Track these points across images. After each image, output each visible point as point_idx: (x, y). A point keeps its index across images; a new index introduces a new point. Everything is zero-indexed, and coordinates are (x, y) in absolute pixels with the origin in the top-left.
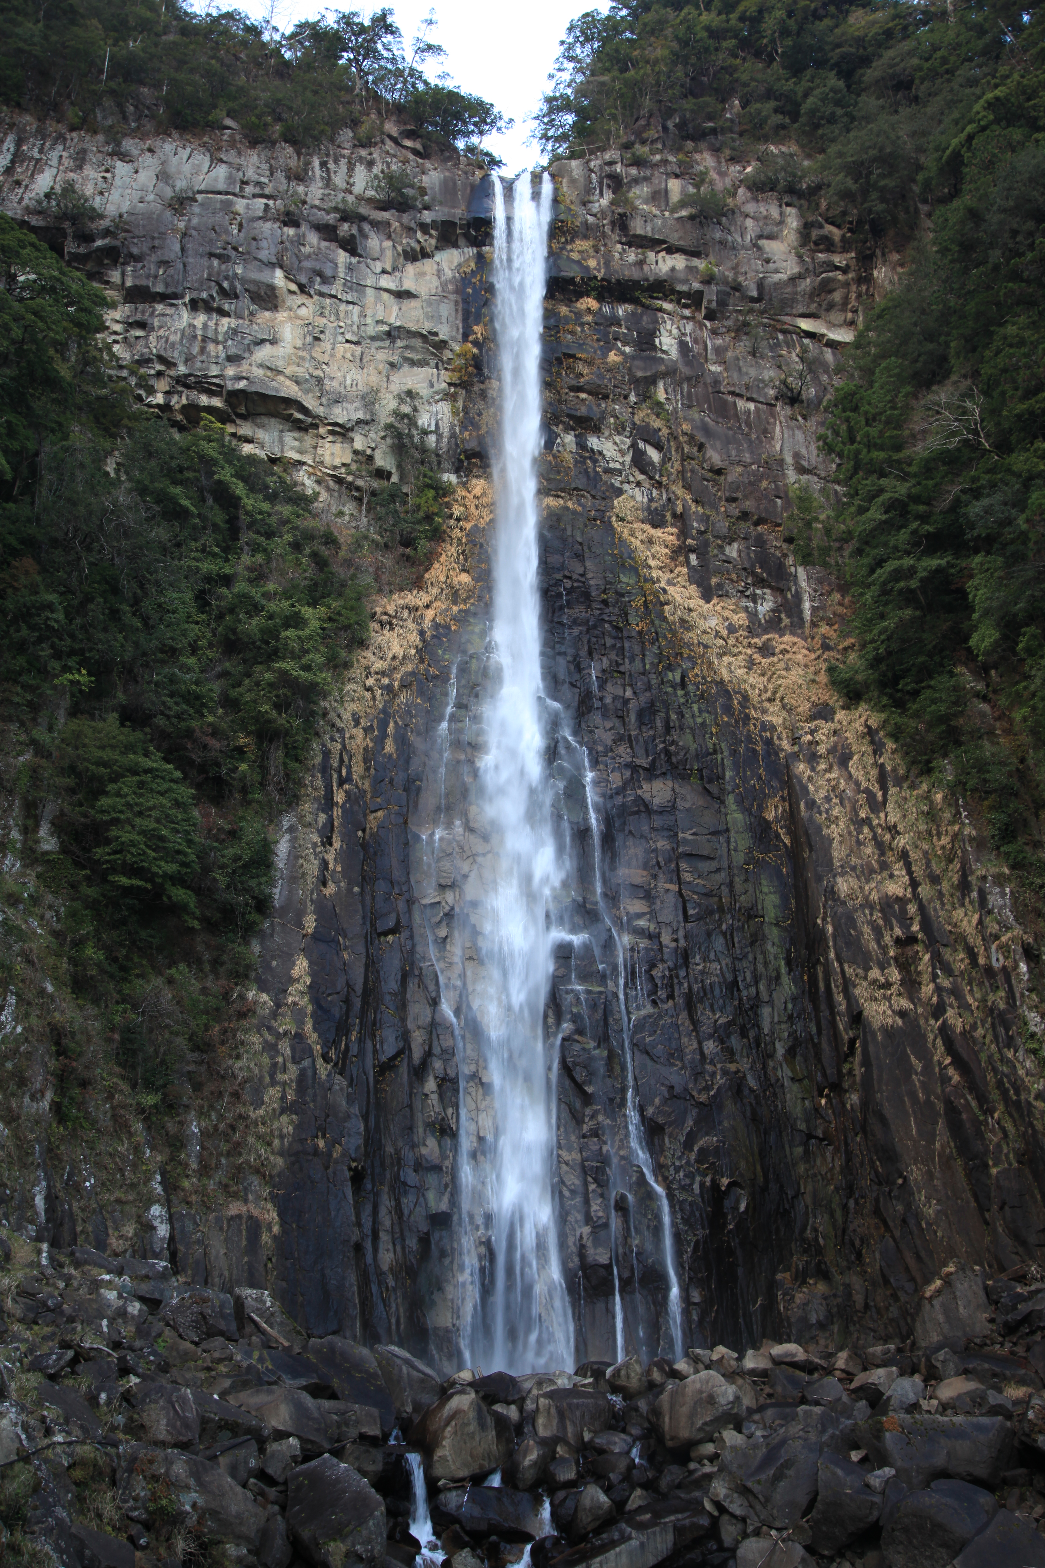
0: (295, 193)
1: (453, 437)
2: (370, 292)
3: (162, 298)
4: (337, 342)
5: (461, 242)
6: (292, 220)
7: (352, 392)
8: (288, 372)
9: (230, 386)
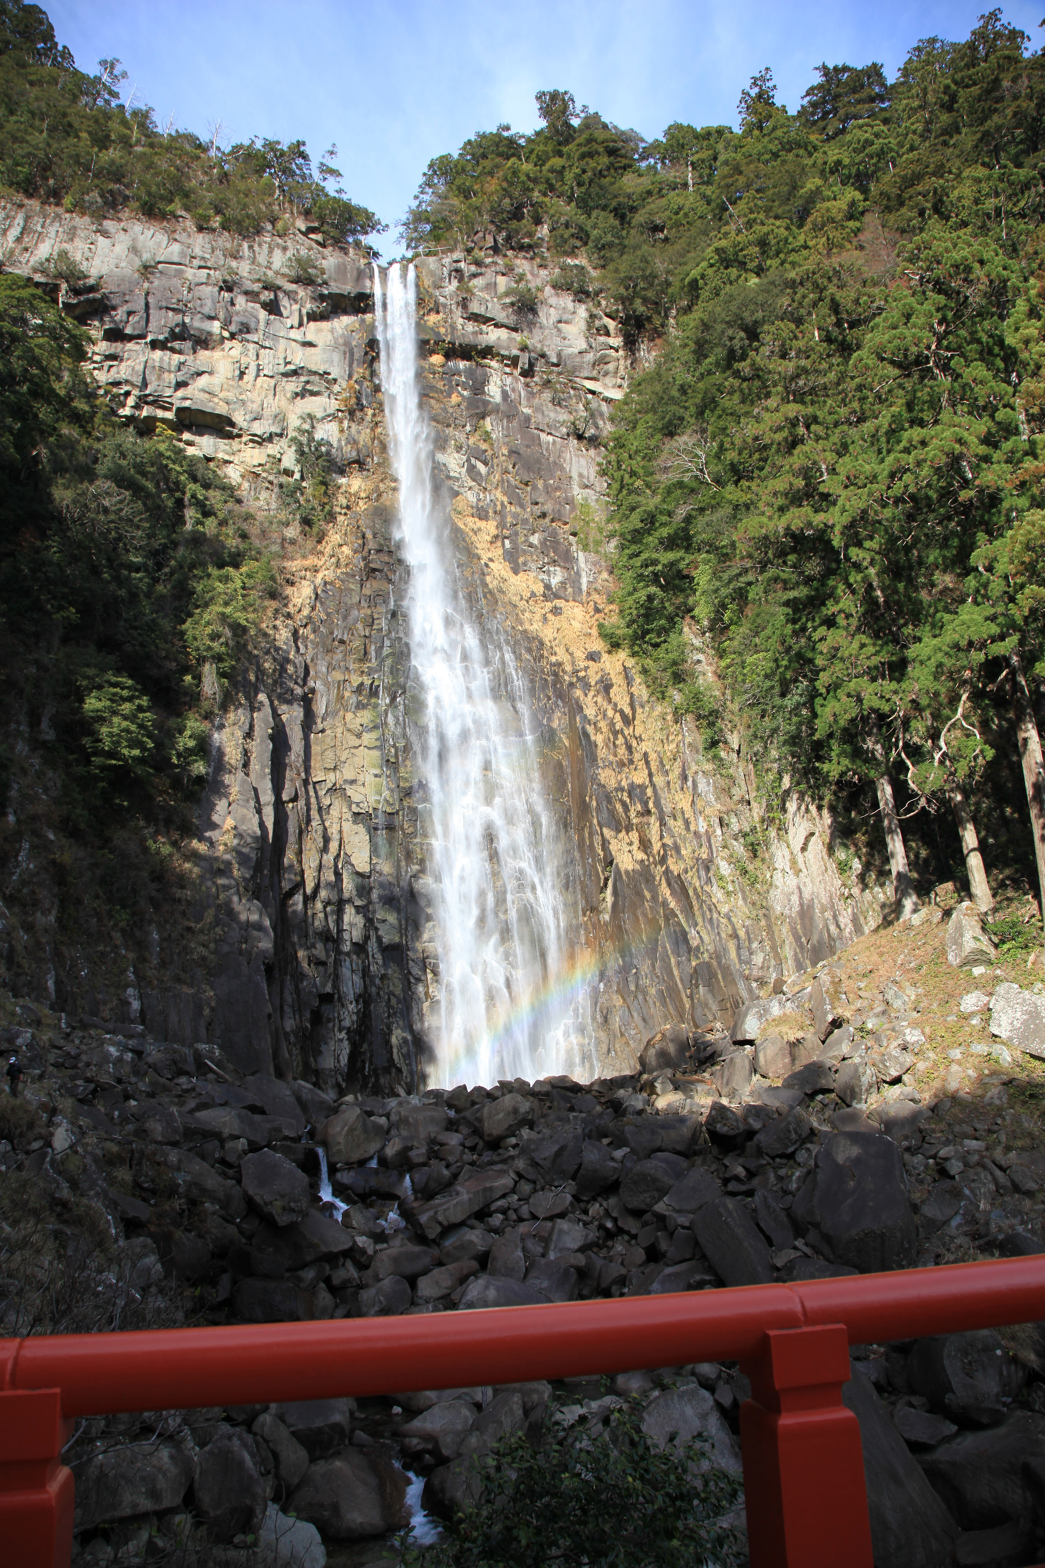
0: (230, 268)
1: (340, 448)
2: (282, 341)
3: (130, 338)
4: (258, 376)
5: (349, 309)
6: (228, 286)
7: (267, 413)
8: (221, 395)
9: (178, 404)
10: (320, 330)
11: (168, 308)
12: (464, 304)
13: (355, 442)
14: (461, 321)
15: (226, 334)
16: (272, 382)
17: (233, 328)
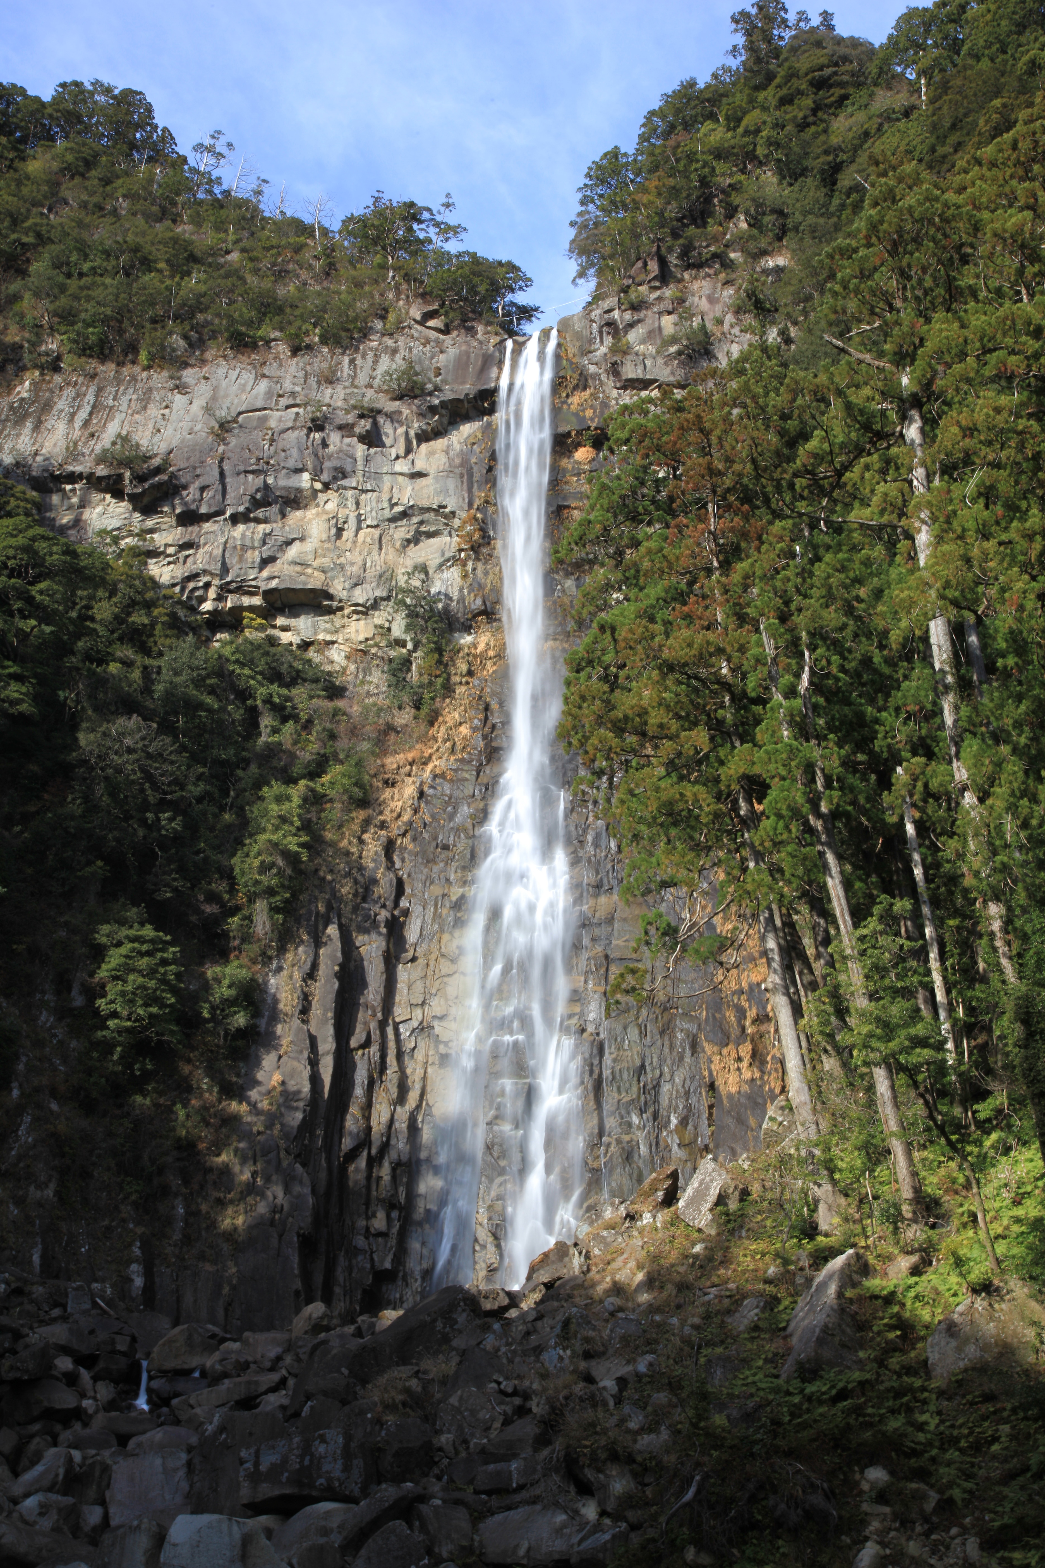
0: (322, 399)
1: (462, 599)
2: (387, 478)
3: (207, 517)
4: (359, 528)
5: (472, 413)
6: (317, 425)
7: (371, 573)
8: (315, 564)
9: (264, 586)
10: (431, 454)
11: (246, 472)
12: (614, 370)
13: (481, 587)
14: (615, 393)
15: (318, 486)
16: (377, 533)
17: (325, 477)
